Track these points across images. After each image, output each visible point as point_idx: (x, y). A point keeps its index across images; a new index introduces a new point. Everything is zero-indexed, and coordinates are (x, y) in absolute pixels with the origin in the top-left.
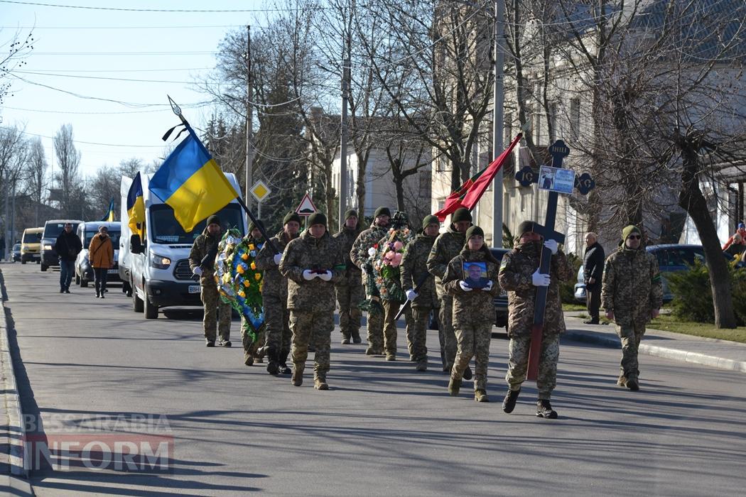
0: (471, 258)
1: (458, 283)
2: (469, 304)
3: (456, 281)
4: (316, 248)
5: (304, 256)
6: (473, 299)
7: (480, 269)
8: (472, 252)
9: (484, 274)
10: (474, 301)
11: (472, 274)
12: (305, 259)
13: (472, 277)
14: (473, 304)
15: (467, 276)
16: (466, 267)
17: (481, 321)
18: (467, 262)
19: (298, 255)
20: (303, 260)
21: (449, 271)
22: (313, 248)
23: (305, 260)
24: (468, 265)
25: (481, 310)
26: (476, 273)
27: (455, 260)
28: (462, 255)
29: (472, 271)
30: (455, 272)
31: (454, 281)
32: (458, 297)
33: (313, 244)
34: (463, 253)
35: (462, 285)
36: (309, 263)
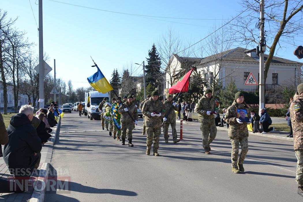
0: (239, 107)
1: (235, 119)
2: (239, 128)
3: (234, 118)
4: (155, 104)
5: (151, 107)
6: (241, 126)
7: (244, 113)
8: (239, 104)
9: (246, 116)
11: (241, 115)
12: (151, 109)
13: (241, 117)
14: (241, 128)
15: (239, 116)
16: (238, 111)
17: (243, 136)
18: (237, 109)
19: (149, 107)
21: (229, 113)
24: (239, 111)
25: (244, 131)
26: (243, 115)
27: (231, 108)
28: (234, 106)
29: (241, 114)
30: (232, 113)
31: (232, 118)
32: (234, 125)
33: (154, 103)
34: (234, 105)
35: (238, 120)
36: (153, 110)
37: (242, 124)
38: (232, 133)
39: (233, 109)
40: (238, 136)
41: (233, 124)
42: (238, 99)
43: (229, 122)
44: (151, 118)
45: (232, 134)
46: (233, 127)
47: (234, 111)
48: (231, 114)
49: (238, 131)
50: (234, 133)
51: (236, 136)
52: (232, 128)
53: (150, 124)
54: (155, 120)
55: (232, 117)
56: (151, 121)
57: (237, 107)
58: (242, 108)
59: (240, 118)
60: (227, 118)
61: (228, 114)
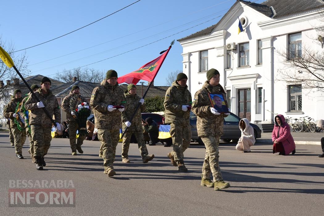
0: (214, 91)
1: (208, 108)
2: (214, 122)
4: (112, 92)
5: (106, 97)
7: (220, 99)
10: (217, 121)
11: (217, 102)
12: (108, 98)
13: (217, 105)
14: (216, 122)
15: (214, 104)
16: (212, 97)
17: (219, 135)
18: (211, 93)
19: (103, 96)
20: (106, 99)
22: (111, 92)
23: (108, 100)
24: (213, 96)
25: (220, 127)
26: (219, 102)
27: (202, 92)
28: (206, 89)
29: (216, 100)
30: (203, 100)
31: (204, 107)
32: (206, 118)
33: (111, 89)
34: (207, 87)
35: (213, 110)
36: (110, 101)
37: (218, 116)
38: (204, 129)
39: (205, 94)
40: (213, 134)
41: (205, 116)
42: (212, 78)
43: (199, 113)
44: (109, 114)
45: (204, 131)
46: (205, 120)
47: (206, 96)
48: (201, 101)
49: (212, 126)
50: (207, 129)
51: (211, 134)
52: (203, 122)
53: (107, 125)
54: (115, 117)
55: (204, 105)
56: (107, 119)
57: (211, 90)
58: (216, 93)
59: (215, 107)
60: (195, 107)
61: (197, 101)
